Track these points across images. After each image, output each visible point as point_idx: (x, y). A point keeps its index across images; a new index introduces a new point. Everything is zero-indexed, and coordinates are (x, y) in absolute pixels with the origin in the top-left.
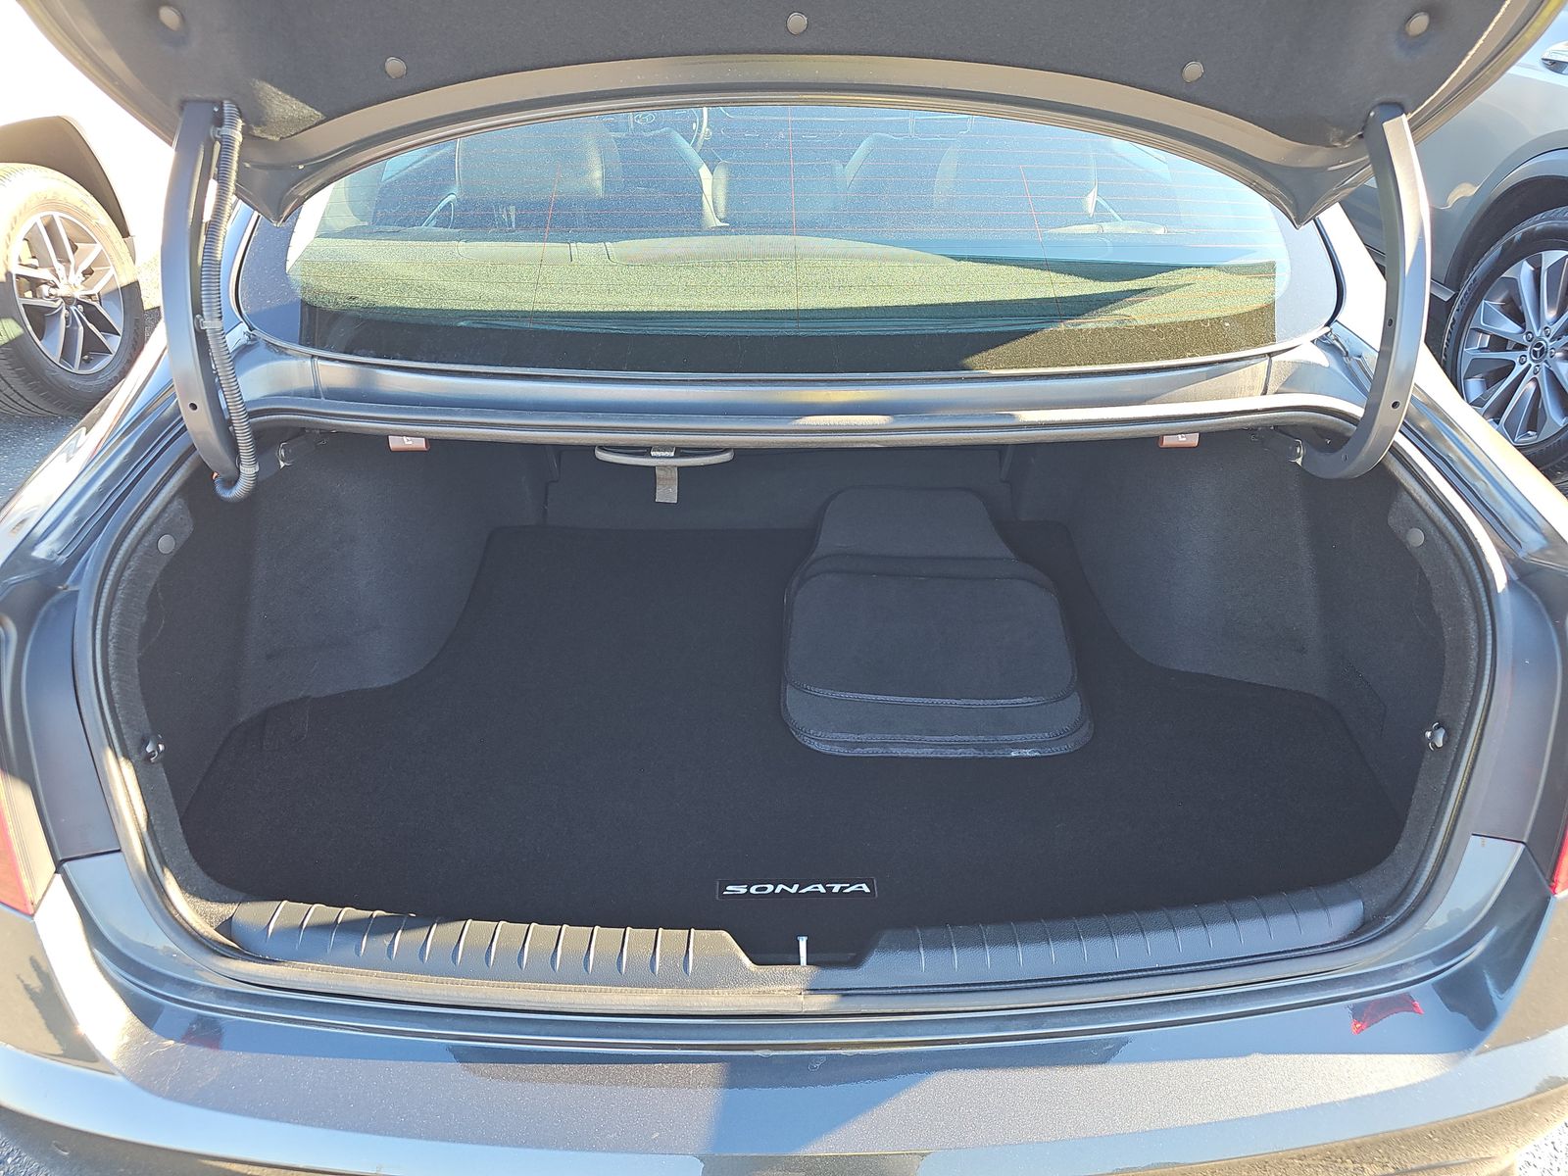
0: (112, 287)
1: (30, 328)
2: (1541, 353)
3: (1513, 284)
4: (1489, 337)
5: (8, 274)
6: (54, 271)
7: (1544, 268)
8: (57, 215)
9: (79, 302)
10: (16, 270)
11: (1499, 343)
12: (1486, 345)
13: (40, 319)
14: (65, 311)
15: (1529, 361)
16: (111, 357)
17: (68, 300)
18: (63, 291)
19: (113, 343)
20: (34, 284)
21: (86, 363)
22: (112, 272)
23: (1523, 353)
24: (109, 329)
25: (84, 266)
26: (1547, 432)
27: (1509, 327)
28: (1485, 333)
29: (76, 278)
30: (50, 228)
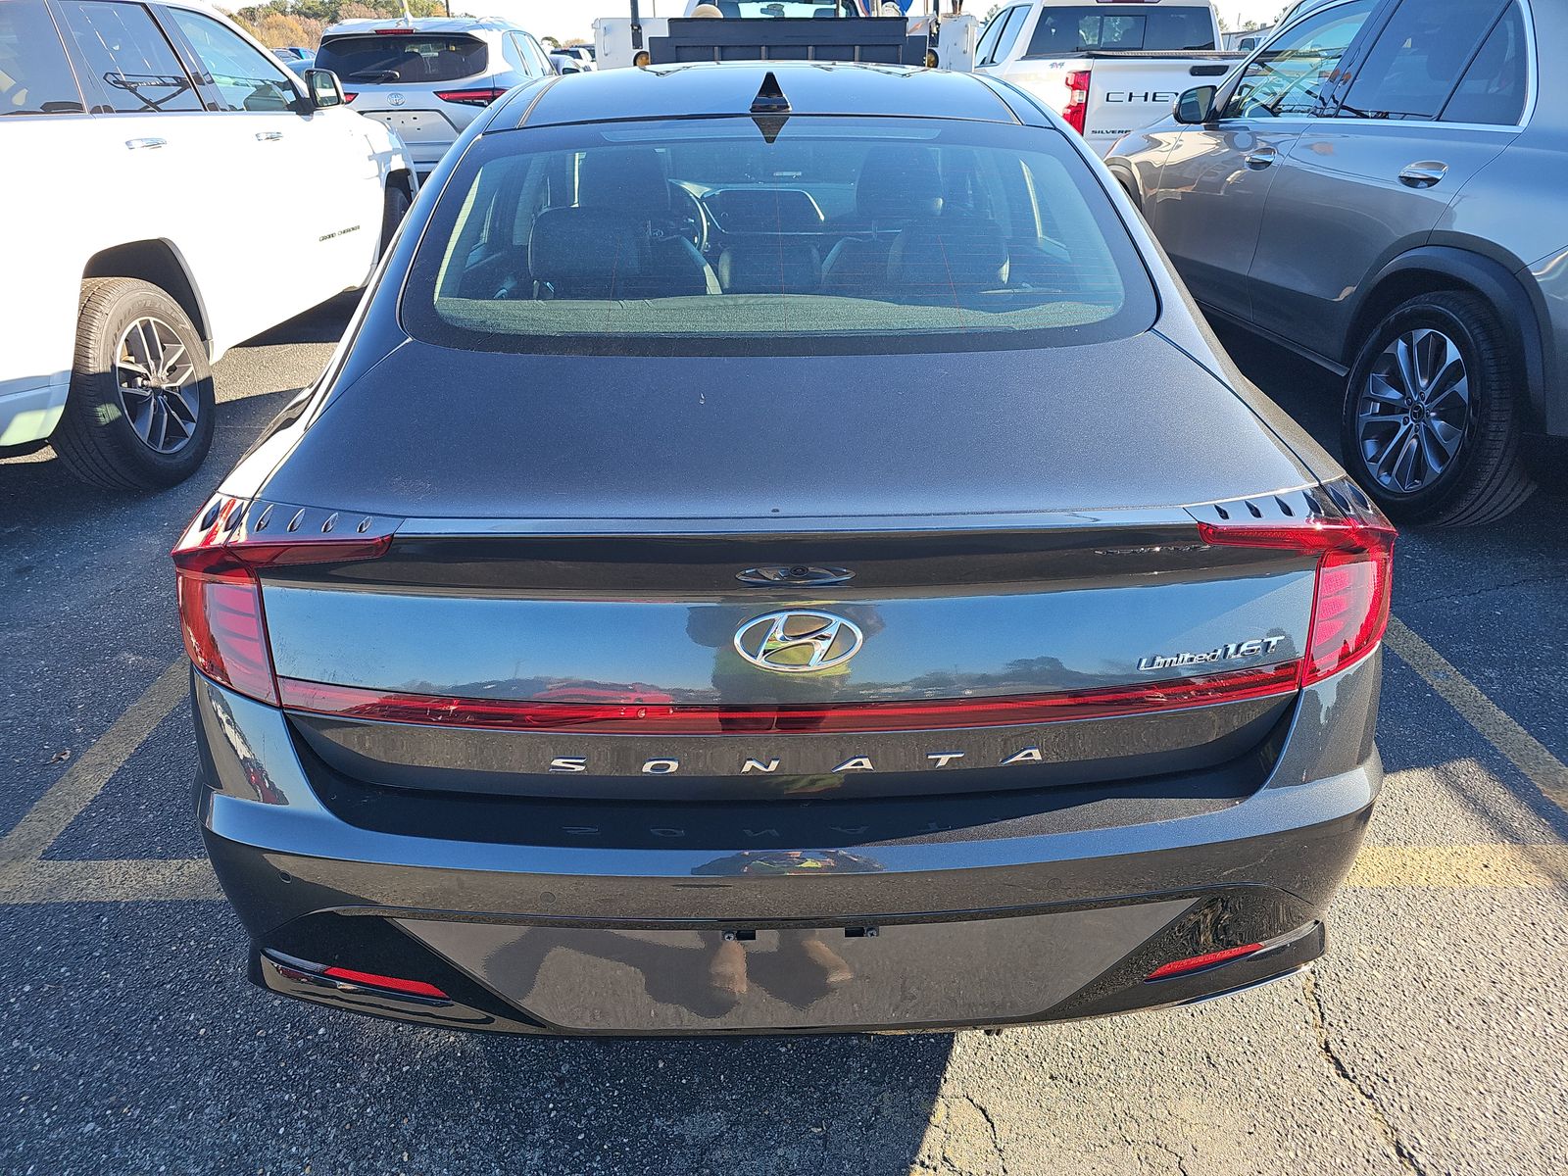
0: (190, 382)
1: (126, 412)
2: (1419, 414)
3: (1393, 358)
4: (1378, 404)
5: (113, 366)
6: (148, 367)
7: (1415, 342)
8: (152, 319)
9: (165, 393)
10: (118, 364)
11: (1388, 408)
12: (1377, 411)
13: (135, 405)
14: (153, 400)
15: (1411, 422)
16: (187, 440)
17: (156, 390)
18: (153, 382)
19: (190, 429)
20: (131, 376)
21: (168, 444)
22: (192, 369)
23: (1406, 415)
24: (187, 417)
25: (170, 363)
26: (1428, 480)
27: (1393, 394)
28: (1376, 401)
29: (163, 373)
30: (147, 327)
